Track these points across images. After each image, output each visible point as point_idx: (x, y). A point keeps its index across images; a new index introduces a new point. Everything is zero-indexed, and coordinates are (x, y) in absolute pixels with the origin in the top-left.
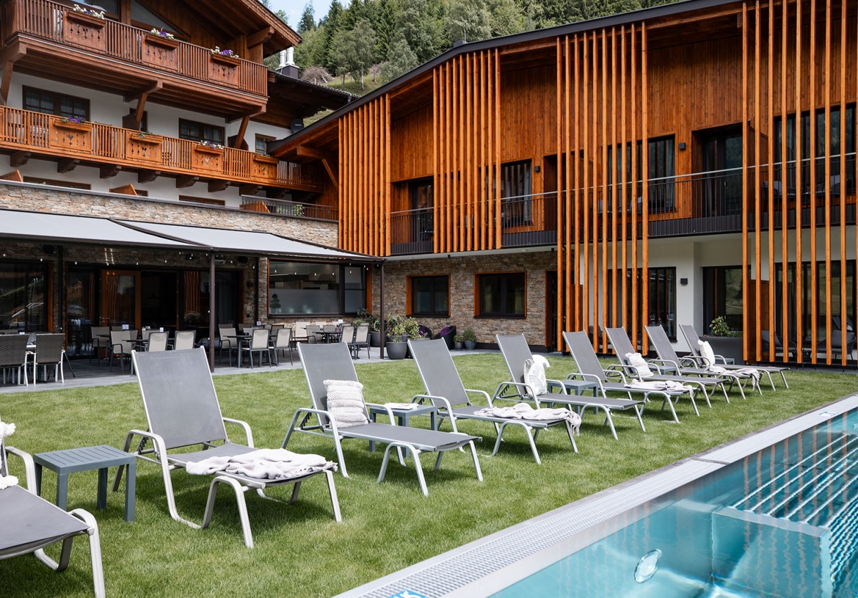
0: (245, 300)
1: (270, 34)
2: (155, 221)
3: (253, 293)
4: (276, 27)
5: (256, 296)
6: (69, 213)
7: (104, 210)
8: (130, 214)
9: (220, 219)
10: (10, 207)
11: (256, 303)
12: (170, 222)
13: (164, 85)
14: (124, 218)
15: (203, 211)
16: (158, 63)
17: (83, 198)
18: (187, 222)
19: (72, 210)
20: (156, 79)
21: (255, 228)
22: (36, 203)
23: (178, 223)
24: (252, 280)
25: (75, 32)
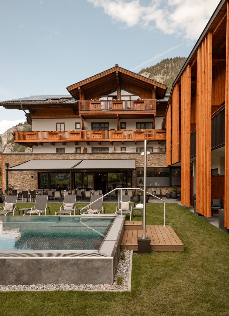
0: (128, 181)
1: (155, 88)
2: (98, 159)
3: (131, 179)
4: (156, 85)
5: (132, 180)
6: (75, 159)
7: (83, 157)
8: (91, 158)
9: (119, 156)
10: (61, 159)
11: (132, 182)
12: (102, 159)
13: (119, 115)
14: (89, 159)
15: (113, 154)
16: (117, 109)
17: (78, 154)
18: (108, 158)
19: (75, 158)
20: (116, 114)
21: (131, 158)
22: (67, 157)
23: (105, 158)
24: (130, 175)
25: (93, 106)
